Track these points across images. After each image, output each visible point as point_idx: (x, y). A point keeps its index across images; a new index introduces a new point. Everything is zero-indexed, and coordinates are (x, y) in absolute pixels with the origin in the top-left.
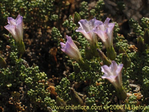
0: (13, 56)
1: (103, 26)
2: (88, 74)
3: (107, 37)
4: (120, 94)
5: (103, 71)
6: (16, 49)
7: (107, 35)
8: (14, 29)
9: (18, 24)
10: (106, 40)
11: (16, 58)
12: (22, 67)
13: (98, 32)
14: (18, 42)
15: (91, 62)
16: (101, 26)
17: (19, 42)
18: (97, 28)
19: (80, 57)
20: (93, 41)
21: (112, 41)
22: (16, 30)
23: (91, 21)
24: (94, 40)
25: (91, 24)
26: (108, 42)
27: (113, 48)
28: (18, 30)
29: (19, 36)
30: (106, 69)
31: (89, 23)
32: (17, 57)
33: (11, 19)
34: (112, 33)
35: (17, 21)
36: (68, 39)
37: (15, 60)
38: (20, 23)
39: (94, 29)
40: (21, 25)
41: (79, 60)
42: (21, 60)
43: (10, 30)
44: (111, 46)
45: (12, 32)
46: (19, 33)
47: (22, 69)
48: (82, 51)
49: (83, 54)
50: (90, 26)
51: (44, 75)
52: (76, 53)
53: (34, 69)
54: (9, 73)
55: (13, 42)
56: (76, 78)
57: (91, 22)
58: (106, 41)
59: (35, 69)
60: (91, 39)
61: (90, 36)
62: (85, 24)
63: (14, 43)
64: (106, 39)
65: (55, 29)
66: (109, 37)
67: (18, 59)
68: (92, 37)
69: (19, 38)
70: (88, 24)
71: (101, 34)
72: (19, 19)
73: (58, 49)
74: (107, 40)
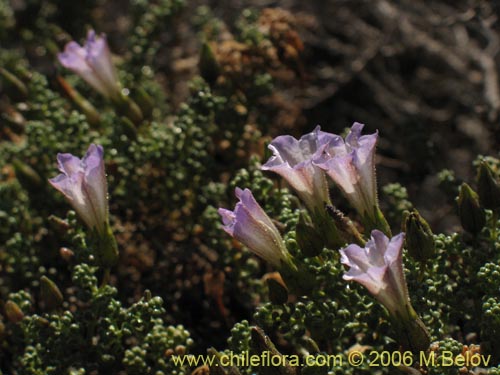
0: (82, 275)
1: (342, 148)
2: (313, 310)
3: (359, 177)
4: (406, 331)
5: (345, 260)
6: (92, 257)
7: (356, 169)
8: (80, 185)
9: (92, 171)
10: (354, 185)
11: (93, 282)
12: (111, 306)
13: (327, 165)
14: (95, 228)
15: (319, 268)
16: (338, 148)
17: (98, 228)
18: (324, 153)
19: (285, 252)
20: (315, 196)
21: (373, 190)
22: (85, 188)
23: (308, 138)
24: (321, 193)
25: (307, 149)
26: (363, 194)
27: (381, 215)
28: (90, 187)
29: (96, 208)
30: (356, 257)
31: (301, 146)
32: (94, 278)
33: (70, 158)
34: (370, 163)
35: (88, 161)
36: (243, 197)
37: (89, 288)
38: (94, 166)
39: (315, 156)
40: (99, 173)
41: (282, 261)
42: (107, 290)
43: (65, 190)
44: (375, 207)
45: (72, 195)
46: (96, 197)
47: (111, 311)
48: (290, 237)
49: (292, 244)
50: (304, 154)
51: (183, 334)
52: (270, 237)
53: (147, 304)
54: (74, 325)
55: (79, 239)
56: (278, 318)
57: (306, 141)
58: (356, 190)
59: (151, 306)
60: (310, 192)
61: (308, 182)
62: (290, 148)
63: (83, 240)
64: (355, 182)
65: (211, 213)
66: (361, 178)
67: (98, 287)
68: (313, 183)
69: (95, 213)
70: (297, 148)
71: (338, 171)
72: (91, 157)
73: (226, 273)
74: (358, 186)
